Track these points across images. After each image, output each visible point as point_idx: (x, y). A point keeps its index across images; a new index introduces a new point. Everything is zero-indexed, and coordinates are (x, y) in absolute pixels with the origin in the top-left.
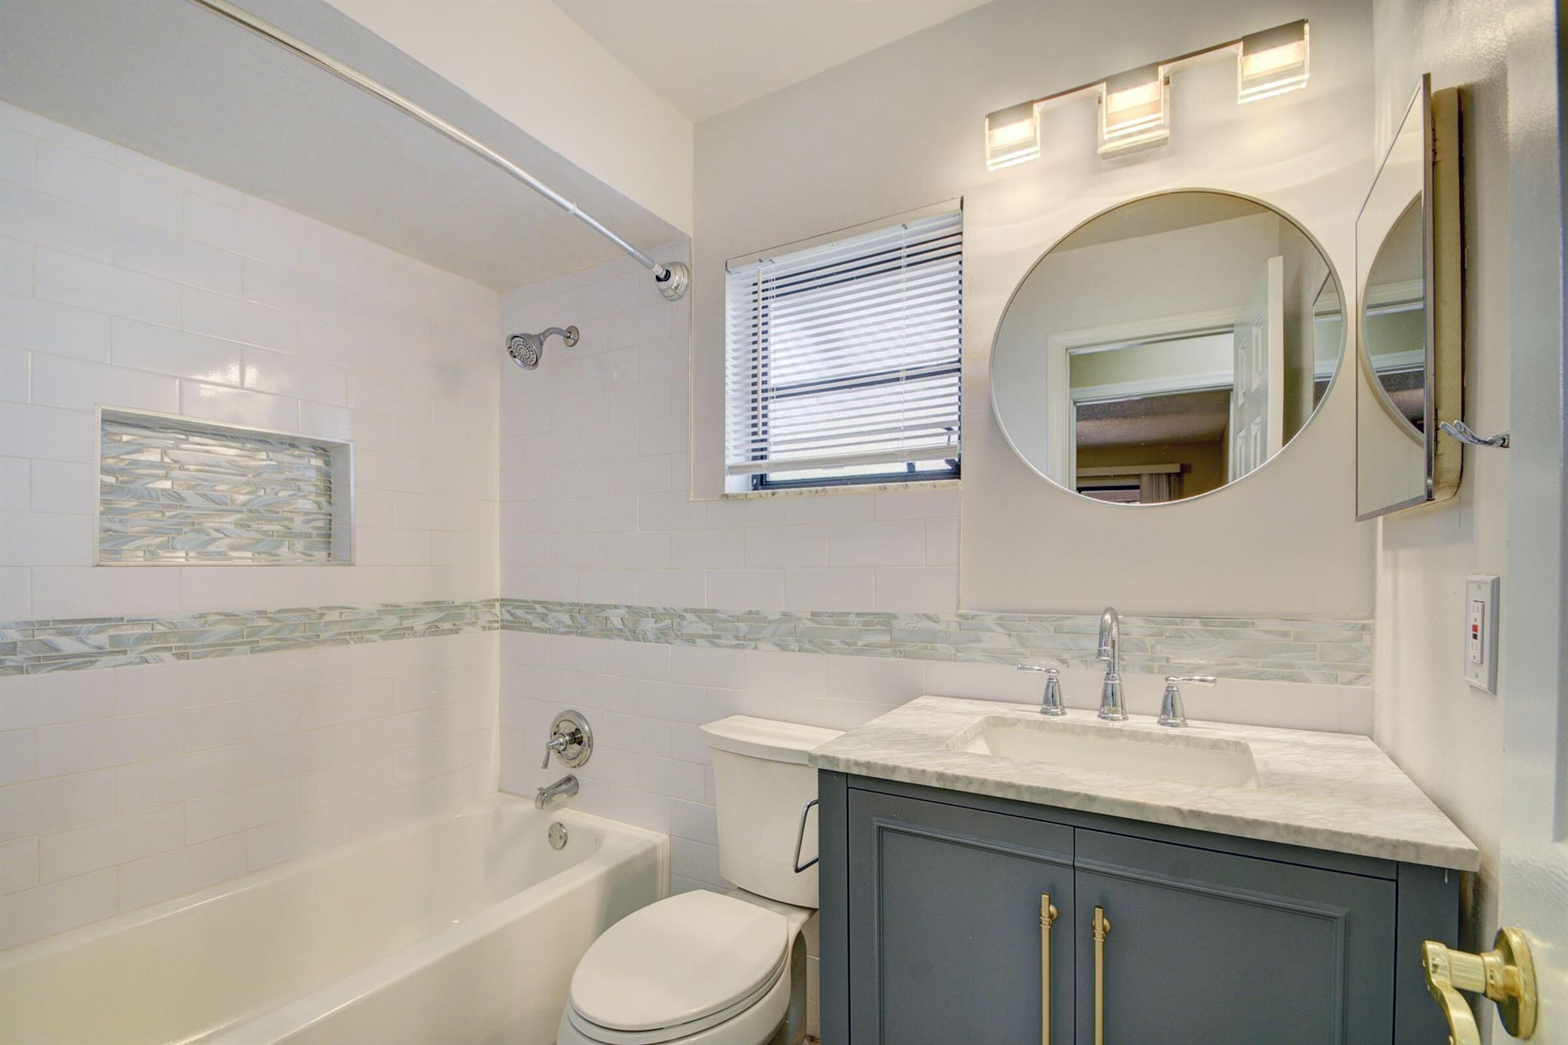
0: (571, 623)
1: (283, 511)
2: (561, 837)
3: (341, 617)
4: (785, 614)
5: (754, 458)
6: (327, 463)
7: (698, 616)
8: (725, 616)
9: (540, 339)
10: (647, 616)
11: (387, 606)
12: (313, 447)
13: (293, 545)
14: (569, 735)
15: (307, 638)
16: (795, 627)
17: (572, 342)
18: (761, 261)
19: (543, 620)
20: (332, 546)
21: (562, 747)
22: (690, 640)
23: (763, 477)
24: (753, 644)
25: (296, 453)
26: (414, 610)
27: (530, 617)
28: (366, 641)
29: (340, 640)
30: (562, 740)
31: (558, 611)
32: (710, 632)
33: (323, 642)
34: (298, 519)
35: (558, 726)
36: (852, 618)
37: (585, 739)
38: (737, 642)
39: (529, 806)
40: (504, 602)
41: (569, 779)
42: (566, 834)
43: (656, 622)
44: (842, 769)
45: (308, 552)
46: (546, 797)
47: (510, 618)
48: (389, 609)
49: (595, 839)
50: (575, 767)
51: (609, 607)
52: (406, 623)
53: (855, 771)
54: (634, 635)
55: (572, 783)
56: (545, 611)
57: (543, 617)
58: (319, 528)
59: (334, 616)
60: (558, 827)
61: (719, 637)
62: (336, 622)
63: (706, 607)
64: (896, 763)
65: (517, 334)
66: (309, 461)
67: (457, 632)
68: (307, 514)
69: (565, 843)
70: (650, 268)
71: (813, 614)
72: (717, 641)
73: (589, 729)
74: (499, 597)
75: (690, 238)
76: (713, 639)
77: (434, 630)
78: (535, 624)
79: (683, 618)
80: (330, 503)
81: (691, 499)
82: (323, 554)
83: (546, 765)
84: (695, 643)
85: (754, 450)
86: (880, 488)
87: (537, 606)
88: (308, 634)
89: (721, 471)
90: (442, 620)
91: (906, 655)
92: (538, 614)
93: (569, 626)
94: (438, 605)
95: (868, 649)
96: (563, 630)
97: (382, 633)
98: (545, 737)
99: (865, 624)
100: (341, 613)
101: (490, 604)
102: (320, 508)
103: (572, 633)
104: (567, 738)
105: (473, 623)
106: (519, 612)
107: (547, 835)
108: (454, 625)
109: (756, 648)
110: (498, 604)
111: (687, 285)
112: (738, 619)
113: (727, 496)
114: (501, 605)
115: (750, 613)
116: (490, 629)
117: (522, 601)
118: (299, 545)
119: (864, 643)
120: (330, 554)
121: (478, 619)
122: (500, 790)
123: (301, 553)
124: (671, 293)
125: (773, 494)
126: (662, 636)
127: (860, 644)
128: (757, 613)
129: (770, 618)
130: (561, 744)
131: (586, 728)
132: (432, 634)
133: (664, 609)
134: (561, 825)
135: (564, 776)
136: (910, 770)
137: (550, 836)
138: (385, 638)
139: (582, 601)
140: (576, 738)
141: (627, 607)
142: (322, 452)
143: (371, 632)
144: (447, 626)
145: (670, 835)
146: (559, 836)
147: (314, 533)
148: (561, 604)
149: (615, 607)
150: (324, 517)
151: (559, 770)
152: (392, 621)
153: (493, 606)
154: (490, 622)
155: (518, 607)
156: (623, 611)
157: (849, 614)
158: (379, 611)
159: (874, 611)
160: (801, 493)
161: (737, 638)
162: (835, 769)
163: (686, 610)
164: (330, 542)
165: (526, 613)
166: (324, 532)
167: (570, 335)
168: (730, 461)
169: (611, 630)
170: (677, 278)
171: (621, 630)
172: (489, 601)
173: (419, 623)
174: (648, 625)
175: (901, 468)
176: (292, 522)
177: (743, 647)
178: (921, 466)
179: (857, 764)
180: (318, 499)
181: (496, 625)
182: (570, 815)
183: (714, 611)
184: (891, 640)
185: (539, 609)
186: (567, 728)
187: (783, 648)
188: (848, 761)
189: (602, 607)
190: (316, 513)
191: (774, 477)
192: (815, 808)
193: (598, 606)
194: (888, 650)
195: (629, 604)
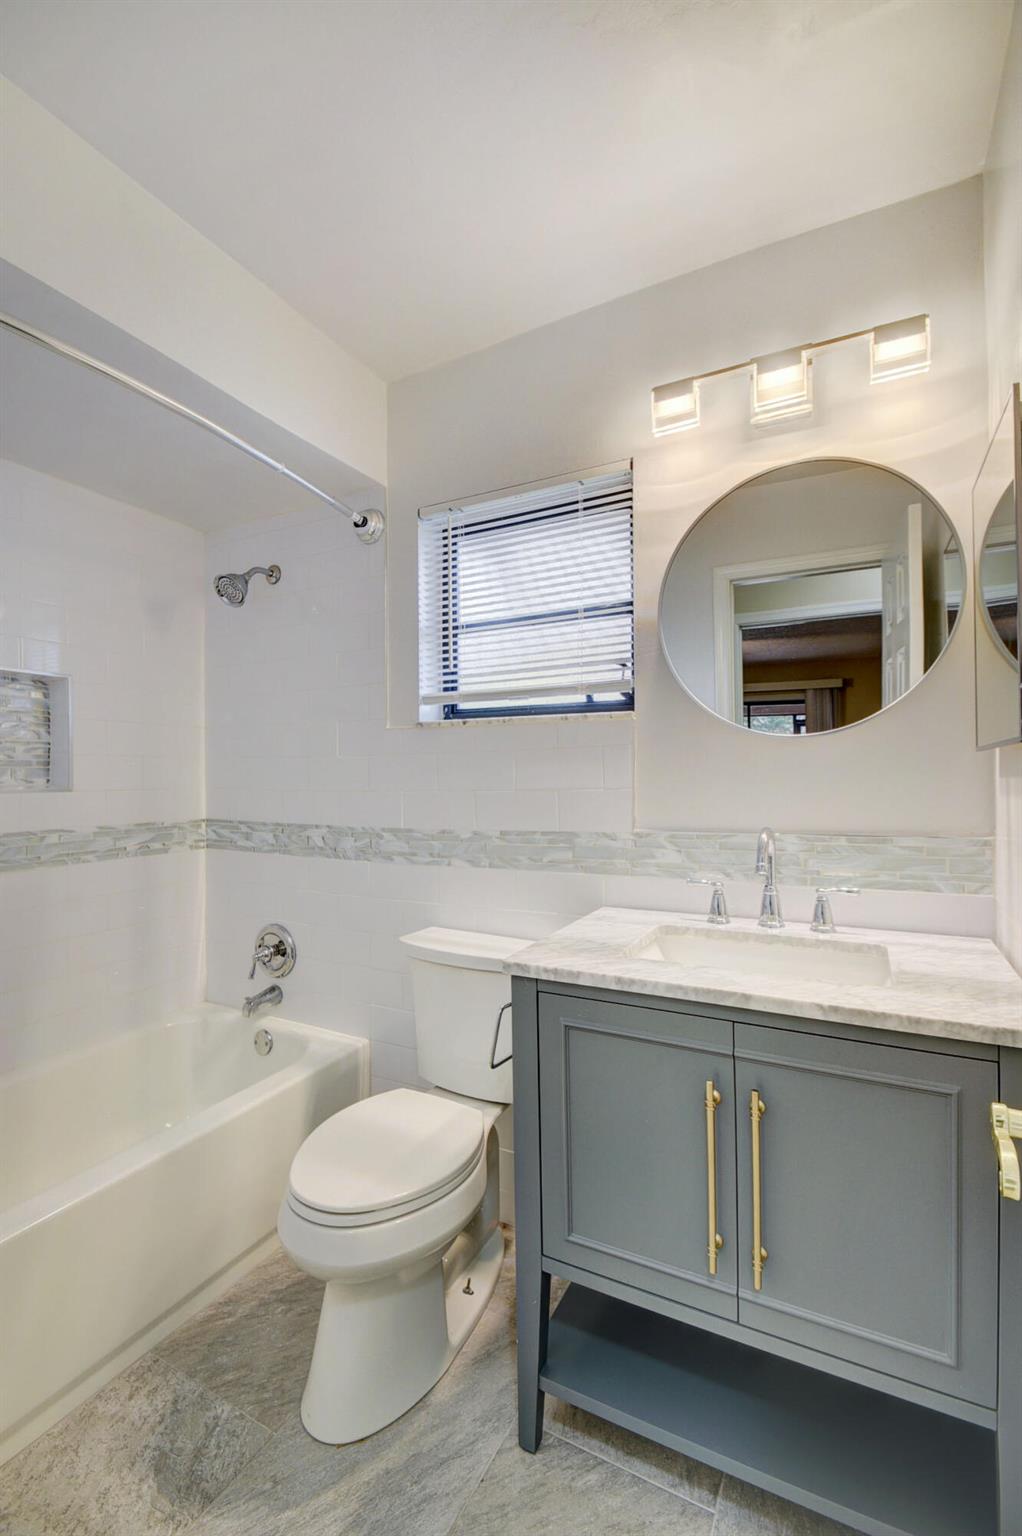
0: (274, 842)
1: (6, 742)
2: (267, 1044)
3: (60, 839)
4: (475, 833)
5: (446, 689)
6: (46, 696)
7: (395, 835)
8: (419, 835)
9: (245, 579)
10: (347, 835)
11: (101, 828)
12: (34, 681)
13: (15, 772)
14: (273, 947)
15: (29, 860)
16: (485, 845)
17: (274, 580)
18: (450, 509)
19: (247, 839)
20: (51, 772)
21: (267, 959)
22: (389, 858)
23: (453, 707)
24: (446, 861)
25: (18, 686)
26: (127, 831)
27: (235, 837)
28: (84, 862)
29: (59, 861)
30: (266, 952)
31: (262, 831)
32: (406, 849)
33: (41, 864)
34: (20, 749)
35: (263, 939)
36: (537, 837)
37: (289, 951)
38: (431, 859)
39: (235, 1015)
40: (209, 822)
41: (273, 989)
42: (271, 1041)
43: (356, 841)
44: (533, 975)
45: (29, 779)
46: (252, 1005)
47: (214, 837)
48: (103, 831)
49: (300, 1045)
50: (279, 977)
51: (311, 826)
52: (121, 844)
53: (544, 977)
54: (335, 853)
55: (277, 992)
56: (249, 831)
57: (248, 837)
58: (38, 756)
59: (53, 839)
60: (264, 1034)
61: (414, 854)
62: (56, 845)
63: (402, 827)
64: (580, 970)
65: (224, 574)
66: (29, 694)
67: (166, 851)
68: (28, 743)
69: (270, 1049)
70: (350, 516)
71: (501, 833)
72: (414, 858)
73: (293, 941)
74: (204, 817)
75: (385, 488)
76: (410, 857)
77: (145, 849)
78: (239, 843)
79: (381, 837)
80: (49, 733)
81: (388, 727)
82: (41, 781)
83: (252, 976)
84: (392, 860)
85: (445, 682)
86: (562, 718)
87: (242, 826)
88: (29, 856)
89: (415, 700)
90: (153, 840)
91: (587, 870)
92: (242, 833)
93: (273, 845)
94: (148, 826)
95: (553, 864)
96: (266, 848)
97: (97, 854)
98: (250, 950)
99: (550, 842)
100: (60, 836)
101: (196, 824)
102: (39, 738)
103: (275, 851)
104: (272, 950)
105: (181, 843)
106: (225, 832)
107: (253, 1043)
108: (164, 844)
109: (449, 864)
110: (204, 825)
111: (383, 530)
112: (433, 838)
113: (421, 724)
114: (207, 826)
115: (443, 832)
116: (197, 847)
117: (227, 821)
118: (21, 773)
119: (549, 859)
120: (48, 781)
121: (185, 838)
122: (206, 1001)
123: (22, 780)
124: (369, 537)
125: (464, 723)
126: (361, 854)
127: (545, 860)
128: (451, 832)
129: (463, 836)
130: (266, 956)
131: (290, 940)
132: (143, 854)
133: (363, 828)
134: (266, 1032)
135: (267, 986)
136: (592, 976)
137: (256, 1043)
138: (99, 858)
139: (285, 821)
140: (280, 950)
141: (328, 826)
142: (40, 684)
143: (87, 853)
144: (157, 845)
145: (370, 1040)
146: (265, 1043)
147: (35, 760)
148: (264, 824)
149: (317, 827)
150: (42, 746)
151: (264, 980)
152: (106, 843)
153: (199, 826)
154: (196, 841)
155: (223, 827)
156: (324, 831)
157: (534, 833)
158: (95, 834)
159: (558, 830)
160: (490, 722)
161: (431, 855)
162: (527, 975)
163: (383, 830)
164: (48, 770)
165: (232, 832)
166: (42, 760)
167: (273, 573)
168: (424, 691)
169: (314, 848)
170: (373, 524)
171: (321, 848)
172: (196, 821)
173: (131, 844)
174: (348, 843)
175: (581, 699)
176: (14, 751)
177: (438, 863)
178: (598, 698)
179: (546, 970)
180: (36, 729)
181: (202, 844)
182: (273, 1021)
183: (410, 831)
184: (574, 857)
185: (244, 829)
186: (272, 941)
187: (474, 863)
188: (538, 968)
189: (304, 827)
190: (36, 743)
191: (463, 706)
192: (509, 1012)
193: (300, 826)
194: (571, 866)
195: (330, 824)
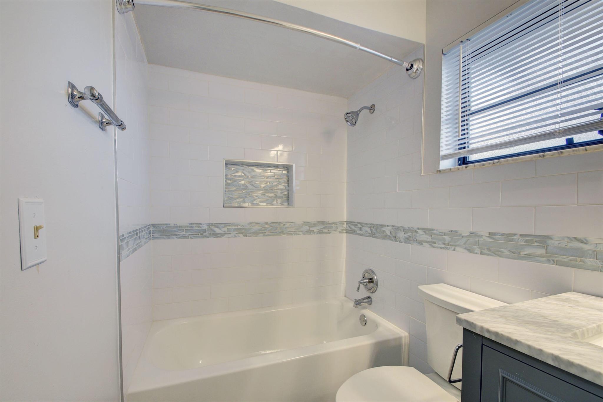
0: (370, 232)
1: (275, 189)
2: (364, 321)
3: (290, 226)
4: (472, 233)
5: (460, 149)
6: (288, 172)
7: (424, 232)
8: (438, 232)
9: (357, 113)
10: (401, 230)
11: (305, 222)
12: (284, 167)
13: (278, 201)
14: (369, 279)
15: (279, 232)
16: (478, 240)
18: (462, 42)
19: (361, 230)
20: (289, 200)
21: (365, 284)
22: (421, 243)
23: (465, 158)
24: (453, 248)
25: (279, 169)
26: (314, 224)
27: (356, 229)
28: (298, 235)
29: (290, 233)
30: (365, 281)
31: (366, 227)
32: (430, 240)
33: (284, 234)
34: (279, 192)
35: (364, 275)
36: (517, 237)
37: (375, 282)
38: (444, 246)
39: (351, 304)
40: (348, 222)
41: (369, 297)
42: (366, 320)
43: (405, 233)
44: (478, 332)
45: (282, 203)
46: (358, 303)
47: (349, 229)
48: (306, 223)
49: (376, 325)
50: (371, 293)
51: (385, 226)
52: (311, 229)
53: (487, 335)
54: (396, 239)
55: (369, 300)
56: (362, 227)
57: (361, 229)
58: (285, 195)
59: (288, 225)
60: (363, 316)
61: (435, 243)
62: (289, 227)
63: (428, 228)
65: (349, 112)
66: (282, 172)
67: (329, 233)
68: (282, 190)
69: (365, 324)
70: (401, 65)
71: (490, 234)
72: (434, 245)
73: (377, 278)
74: (345, 219)
75: (424, 45)
76: (432, 244)
77: (321, 232)
78: (358, 232)
79: (417, 233)
80: (289, 186)
81: (422, 174)
82: (286, 204)
83: (358, 290)
84: (422, 244)
85: (459, 145)
86: (540, 156)
87: (359, 225)
88: (280, 231)
89: (439, 158)
90: (324, 228)
91: (558, 263)
92: (359, 228)
93: (370, 234)
94: (323, 223)
95: (528, 257)
96: (367, 235)
97: (303, 232)
98: (360, 278)
99: (527, 241)
100: (290, 224)
101: (342, 223)
102: (286, 188)
103: (371, 236)
104: (367, 280)
105: (335, 230)
106: (353, 227)
107: (359, 319)
108: (329, 230)
109: (454, 250)
110: (345, 223)
111: (422, 69)
112: (445, 234)
113: (440, 171)
114: (346, 223)
115: (452, 231)
116: (342, 233)
117: (353, 222)
118: (280, 201)
119: (526, 253)
120: (288, 204)
121: (337, 229)
122: (345, 296)
123: (280, 203)
124: (414, 74)
125: (466, 167)
126: (408, 240)
127: (522, 253)
128: (456, 231)
129: (464, 234)
130: (365, 282)
131: (375, 277)
132: (320, 233)
133: (408, 227)
134: (364, 316)
135: (367, 296)
137: (360, 319)
138: (304, 234)
139: (375, 223)
140: (371, 281)
141: (392, 226)
142: (286, 168)
143: (299, 231)
144: (326, 231)
145: (409, 334)
146: (363, 320)
147: (284, 196)
148: (367, 224)
149: (388, 226)
150: (286, 191)
151: (363, 293)
152: (306, 228)
153: (343, 224)
154: (342, 230)
155: (352, 225)
156: (390, 228)
157: (515, 235)
158: (303, 224)
159: (534, 234)
160: (484, 165)
161: (444, 244)
162: (474, 331)
163: (418, 229)
164: (288, 200)
165: (355, 227)
166: (287, 196)
167: (372, 108)
168: (444, 152)
169: (386, 236)
170: (416, 66)
171: (390, 236)
172: (342, 222)
173: (316, 229)
174: (401, 235)
176: (277, 193)
177: (447, 249)
179: (488, 331)
180: (285, 185)
181: (345, 231)
182: (368, 313)
183: (433, 230)
184: (546, 253)
185: (359, 226)
186: (367, 276)
187: (470, 251)
188: (482, 328)
189: (382, 226)
190: (285, 190)
191: (473, 157)
193: (381, 225)
194: (545, 259)
195: (393, 225)
